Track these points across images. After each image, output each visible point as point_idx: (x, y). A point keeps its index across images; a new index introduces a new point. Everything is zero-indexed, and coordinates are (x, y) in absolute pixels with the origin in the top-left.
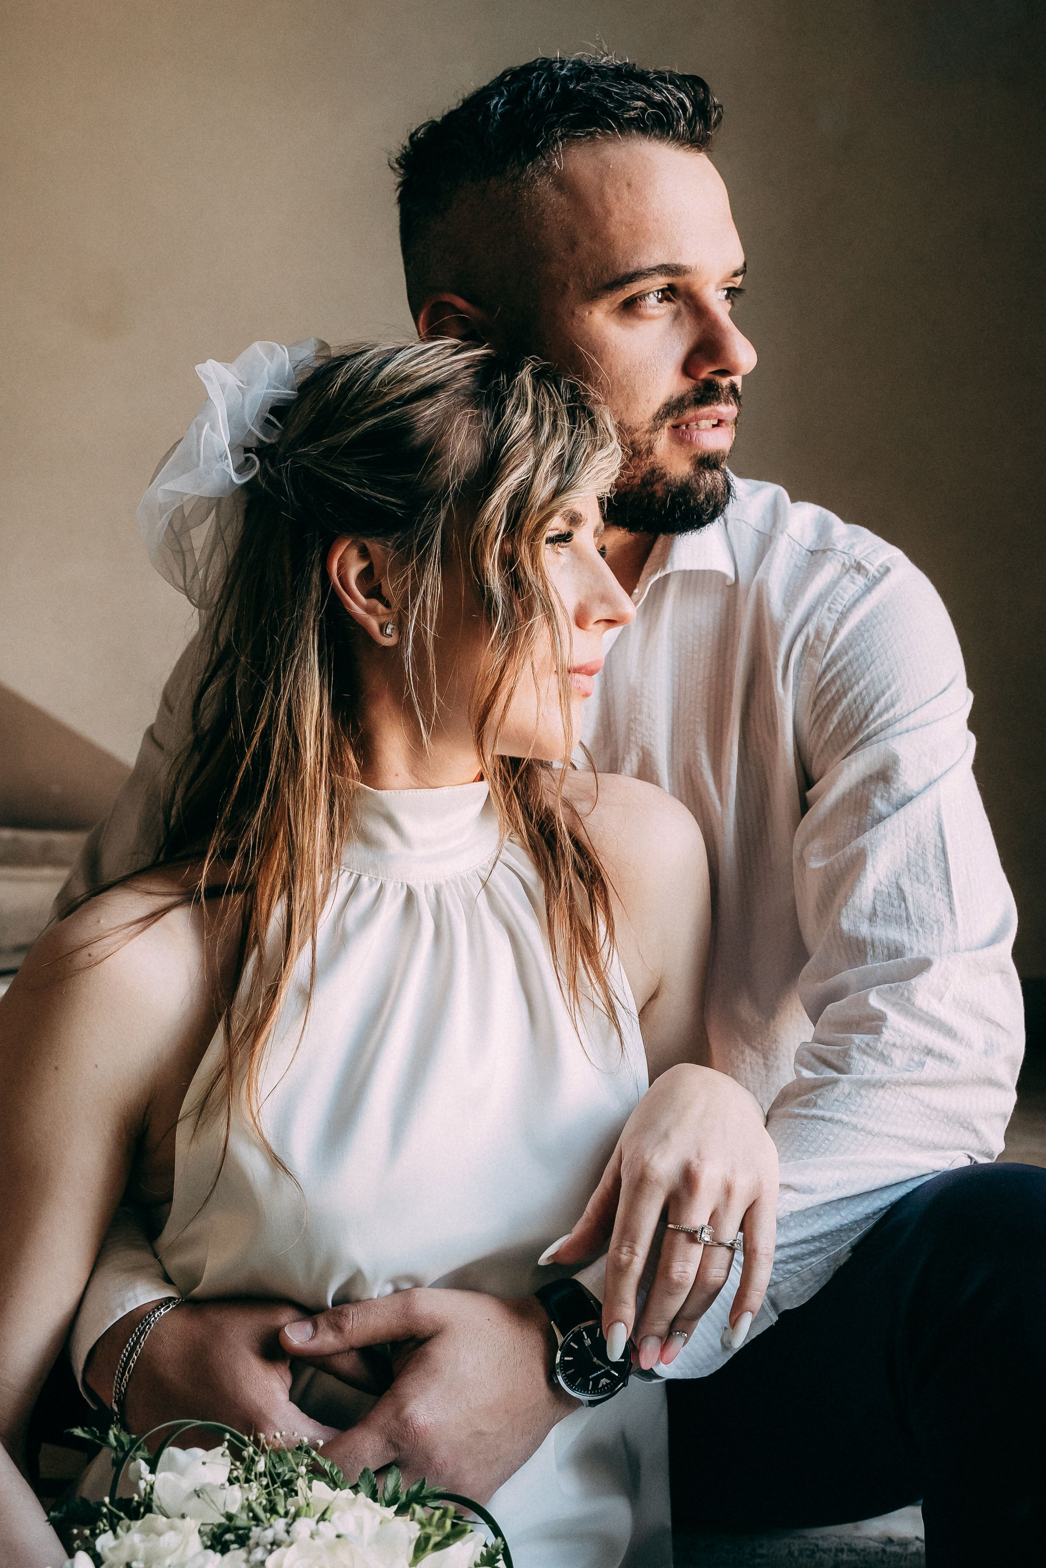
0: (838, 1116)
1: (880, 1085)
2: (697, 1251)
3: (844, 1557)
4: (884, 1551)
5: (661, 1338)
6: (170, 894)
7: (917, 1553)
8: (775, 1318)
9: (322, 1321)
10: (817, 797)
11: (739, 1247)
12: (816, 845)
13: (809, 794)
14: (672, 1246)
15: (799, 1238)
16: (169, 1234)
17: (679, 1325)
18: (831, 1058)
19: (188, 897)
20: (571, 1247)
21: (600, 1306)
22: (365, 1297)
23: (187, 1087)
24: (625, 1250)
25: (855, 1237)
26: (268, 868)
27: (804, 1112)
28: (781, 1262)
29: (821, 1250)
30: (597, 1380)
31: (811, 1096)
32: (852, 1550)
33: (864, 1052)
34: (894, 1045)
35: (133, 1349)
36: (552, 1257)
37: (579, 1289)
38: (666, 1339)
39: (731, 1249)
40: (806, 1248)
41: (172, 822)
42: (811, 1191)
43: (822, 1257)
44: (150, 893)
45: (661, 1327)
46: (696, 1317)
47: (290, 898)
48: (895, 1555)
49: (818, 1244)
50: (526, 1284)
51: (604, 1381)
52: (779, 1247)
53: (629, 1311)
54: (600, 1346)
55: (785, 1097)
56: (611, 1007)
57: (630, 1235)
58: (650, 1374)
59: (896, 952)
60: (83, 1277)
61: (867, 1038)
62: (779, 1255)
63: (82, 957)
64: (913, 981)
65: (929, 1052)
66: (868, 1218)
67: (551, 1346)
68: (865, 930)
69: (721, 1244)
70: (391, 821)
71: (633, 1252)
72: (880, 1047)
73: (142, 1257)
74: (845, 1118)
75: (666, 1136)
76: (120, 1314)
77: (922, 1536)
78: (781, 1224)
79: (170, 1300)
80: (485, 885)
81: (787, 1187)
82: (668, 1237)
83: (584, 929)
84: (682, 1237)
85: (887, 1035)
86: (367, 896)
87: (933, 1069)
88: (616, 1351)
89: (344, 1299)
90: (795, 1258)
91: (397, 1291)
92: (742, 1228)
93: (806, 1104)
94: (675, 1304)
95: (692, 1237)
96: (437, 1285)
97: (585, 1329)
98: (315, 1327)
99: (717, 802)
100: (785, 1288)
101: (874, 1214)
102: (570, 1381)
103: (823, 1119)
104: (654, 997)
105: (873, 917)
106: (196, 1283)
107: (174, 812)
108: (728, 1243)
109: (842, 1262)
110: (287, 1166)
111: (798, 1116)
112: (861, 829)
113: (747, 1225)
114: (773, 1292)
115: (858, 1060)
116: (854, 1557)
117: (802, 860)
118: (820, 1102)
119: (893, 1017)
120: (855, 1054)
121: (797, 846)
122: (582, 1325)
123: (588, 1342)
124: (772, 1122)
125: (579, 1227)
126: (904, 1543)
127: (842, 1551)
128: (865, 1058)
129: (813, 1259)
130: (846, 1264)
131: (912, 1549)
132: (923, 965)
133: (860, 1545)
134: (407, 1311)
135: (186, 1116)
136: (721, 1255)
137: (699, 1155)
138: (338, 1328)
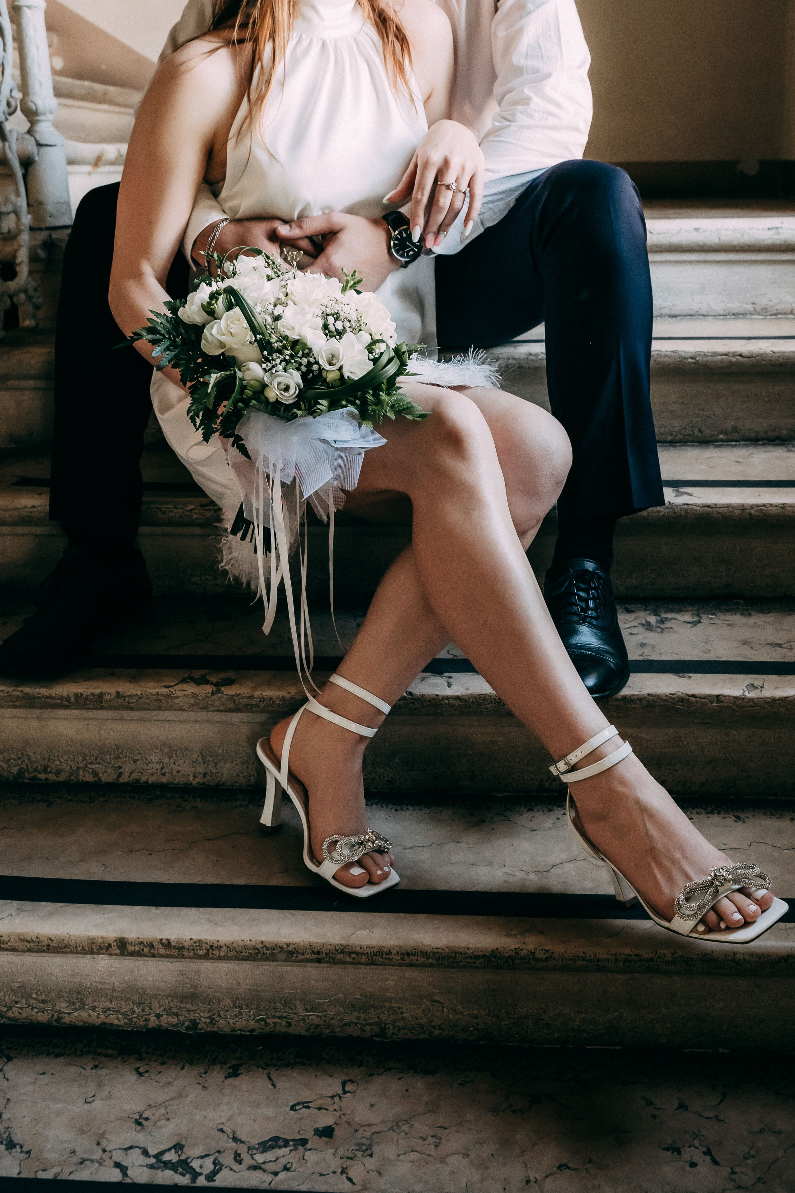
0: (510, 140)
1: (529, 127)
2: (450, 194)
3: (510, 361)
4: (527, 359)
5: (435, 234)
6: (219, 42)
7: (542, 359)
8: (483, 230)
9: (293, 225)
10: (501, 5)
11: (468, 194)
12: (502, 26)
13: (499, 4)
14: (440, 192)
15: (493, 192)
16: (224, 194)
17: (443, 228)
18: (507, 116)
19: (229, 43)
20: (396, 195)
21: (409, 220)
22: (310, 215)
23: (231, 125)
24: (419, 193)
25: (517, 194)
26: (263, 29)
27: (496, 139)
28: (486, 203)
29: (502, 199)
30: (408, 252)
31: (499, 133)
32: (514, 359)
33: (522, 113)
34: (535, 110)
35: (213, 238)
36: (389, 199)
37: (400, 214)
38: (437, 234)
39: (465, 193)
40: (496, 197)
41: (216, 12)
42: (499, 172)
43: (503, 202)
44: (210, 42)
45: (435, 228)
46: (449, 225)
47: (274, 41)
48: (533, 360)
49: (501, 196)
50: (378, 213)
51: (411, 253)
52: (485, 196)
53: (421, 221)
54: (410, 236)
55: (487, 135)
56: (411, 96)
57: (422, 187)
58: (430, 252)
59: (536, 71)
60: (190, 210)
61: (523, 107)
62: (485, 200)
63: (183, 68)
64: (544, 82)
65: (550, 114)
66: (523, 185)
67: (389, 238)
68: (523, 62)
69: (460, 191)
70: (314, 8)
71: (423, 194)
72: (529, 111)
73: (213, 203)
74: (514, 141)
75: (437, 145)
76: (207, 225)
77: (544, 351)
78: (486, 186)
79: (226, 219)
80: (355, 40)
81: (488, 170)
82: (437, 188)
83: (400, 62)
84: (444, 188)
85: (532, 106)
86: (305, 43)
87: (551, 121)
88: (416, 238)
89: (301, 217)
90: (492, 202)
91: (323, 213)
92: (469, 186)
93: (497, 136)
94: (441, 217)
95: (448, 187)
96: (340, 211)
97: (404, 230)
98: (291, 227)
99: (457, 9)
100: (487, 216)
101: (526, 183)
102: (397, 252)
103: (504, 142)
104: (429, 97)
105: (526, 57)
106: (237, 213)
107: (217, 8)
108: (463, 191)
109: (512, 205)
110: (276, 157)
111: (493, 141)
112: (521, 18)
113: (471, 185)
114: (481, 216)
115: (519, 116)
116: (514, 362)
117: (495, 33)
118: (503, 135)
119: (535, 99)
120: (519, 115)
121: (493, 28)
122: (402, 228)
123: (405, 235)
124: (482, 145)
125: (400, 187)
126: (536, 355)
127: (509, 359)
128: (523, 116)
129: (499, 203)
130: (513, 207)
131: (540, 357)
132: (548, 76)
133: (517, 356)
134: (329, 221)
135: (231, 138)
136: (460, 196)
137: (451, 153)
138: (300, 227)
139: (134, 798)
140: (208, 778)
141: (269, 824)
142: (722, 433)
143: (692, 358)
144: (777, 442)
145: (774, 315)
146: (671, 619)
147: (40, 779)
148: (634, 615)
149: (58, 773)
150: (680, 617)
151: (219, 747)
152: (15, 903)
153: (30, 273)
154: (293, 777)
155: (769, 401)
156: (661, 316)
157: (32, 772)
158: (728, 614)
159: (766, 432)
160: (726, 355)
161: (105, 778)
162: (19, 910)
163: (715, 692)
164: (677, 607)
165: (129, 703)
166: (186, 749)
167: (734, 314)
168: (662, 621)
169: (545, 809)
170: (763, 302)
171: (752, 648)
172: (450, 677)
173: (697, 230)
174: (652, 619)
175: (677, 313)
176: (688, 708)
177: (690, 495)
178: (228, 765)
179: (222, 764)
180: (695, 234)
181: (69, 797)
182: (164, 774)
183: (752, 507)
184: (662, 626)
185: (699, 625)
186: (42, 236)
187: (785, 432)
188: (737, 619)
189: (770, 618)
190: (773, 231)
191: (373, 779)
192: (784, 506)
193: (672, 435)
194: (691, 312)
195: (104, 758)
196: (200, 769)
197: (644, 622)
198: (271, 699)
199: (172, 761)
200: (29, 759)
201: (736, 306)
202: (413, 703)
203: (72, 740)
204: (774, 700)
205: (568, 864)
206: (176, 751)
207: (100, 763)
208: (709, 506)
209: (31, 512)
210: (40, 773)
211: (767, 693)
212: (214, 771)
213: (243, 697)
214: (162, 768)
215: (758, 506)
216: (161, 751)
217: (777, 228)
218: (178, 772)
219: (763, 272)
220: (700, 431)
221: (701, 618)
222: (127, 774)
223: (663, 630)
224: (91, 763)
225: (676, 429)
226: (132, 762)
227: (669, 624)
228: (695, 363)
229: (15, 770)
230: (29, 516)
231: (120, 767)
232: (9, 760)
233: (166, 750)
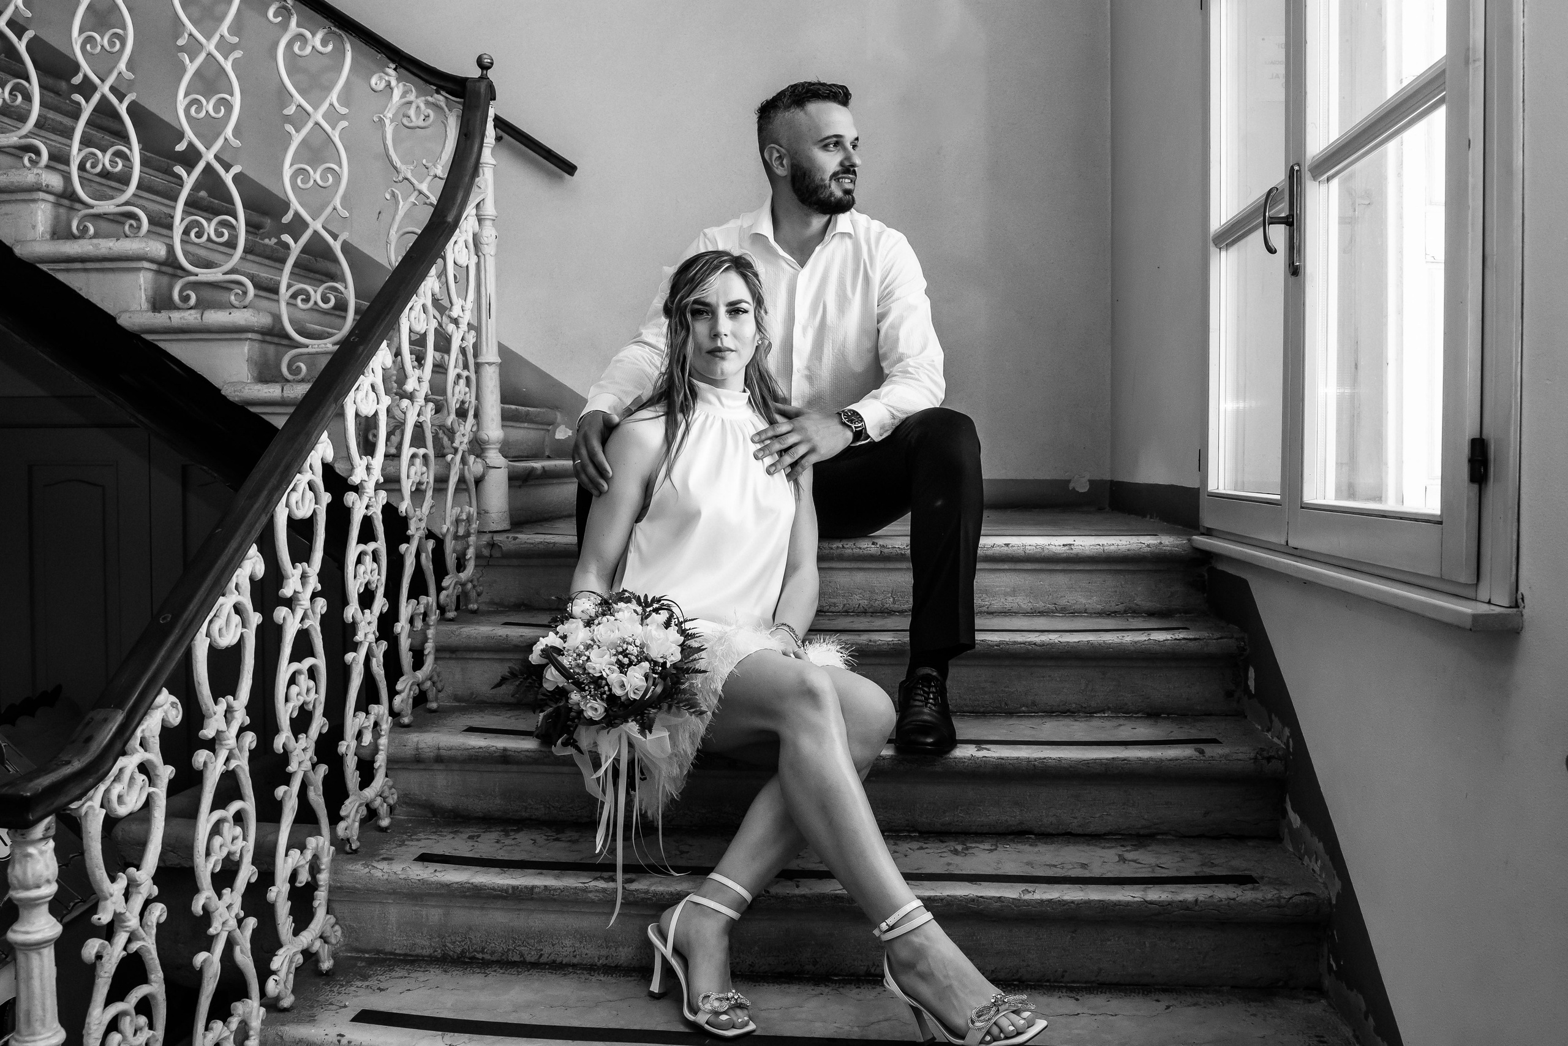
70: (718, 398)
139: (552, 973)
140: (610, 959)
141: (656, 991)
142: (1024, 706)
143: (997, 646)
144: (1068, 714)
145: (1072, 613)
146: (974, 847)
147: (478, 959)
148: (945, 844)
149: (492, 953)
150: (981, 846)
151: (619, 935)
152: (467, 1035)
153: (476, 566)
154: (676, 951)
155: (1060, 681)
156: (981, 612)
157: (473, 952)
158: (1019, 845)
159: (1059, 706)
160: (1024, 644)
161: (528, 959)
162: (470, 1040)
163: (998, 895)
164: (980, 840)
165: (553, 895)
166: (594, 936)
167: (1039, 612)
168: (967, 849)
169: (870, 987)
170: (1063, 602)
171: (1033, 867)
172: (798, 881)
173: (1007, 545)
174: (959, 848)
175: (993, 610)
176: (978, 906)
177: (989, 750)
178: (626, 949)
179: (621, 949)
180: (1006, 548)
181: (501, 971)
182: (575, 956)
183: (1035, 760)
184: (966, 852)
185: (995, 852)
186: (486, 538)
187: (1074, 706)
188: (1026, 848)
189: (1052, 847)
190: (1066, 548)
191: (738, 963)
192: (1060, 760)
193: (983, 707)
194: (1005, 610)
195: (529, 942)
196: (604, 952)
197: (952, 849)
198: (662, 894)
199: (582, 945)
200: (471, 942)
201: (1040, 605)
202: (770, 899)
203: (505, 927)
204: (1042, 901)
205: (885, 1022)
206: (586, 937)
207: (526, 946)
208: (1003, 759)
209: (478, 752)
210: (478, 953)
211: (1037, 896)
212: (615, 954)
213: (641, 893)
214: (574, 952)
215: (1040, 759)
216: (575, 937)
217: (1070, 545)
218: (586, 954)
219: (1061, 580)
220: (1006, 704)
221: (997, 847)
222: (546, 955)
223: (966, 854)
224: (519, 946)
225: (987, 703)
226: (551, 946)
227: (971, 851)
228: (999, 650)
229: (459, 950)
230: (475, 756)
231: (542, 950)
232: (454, 942)
233: (578, 936)
